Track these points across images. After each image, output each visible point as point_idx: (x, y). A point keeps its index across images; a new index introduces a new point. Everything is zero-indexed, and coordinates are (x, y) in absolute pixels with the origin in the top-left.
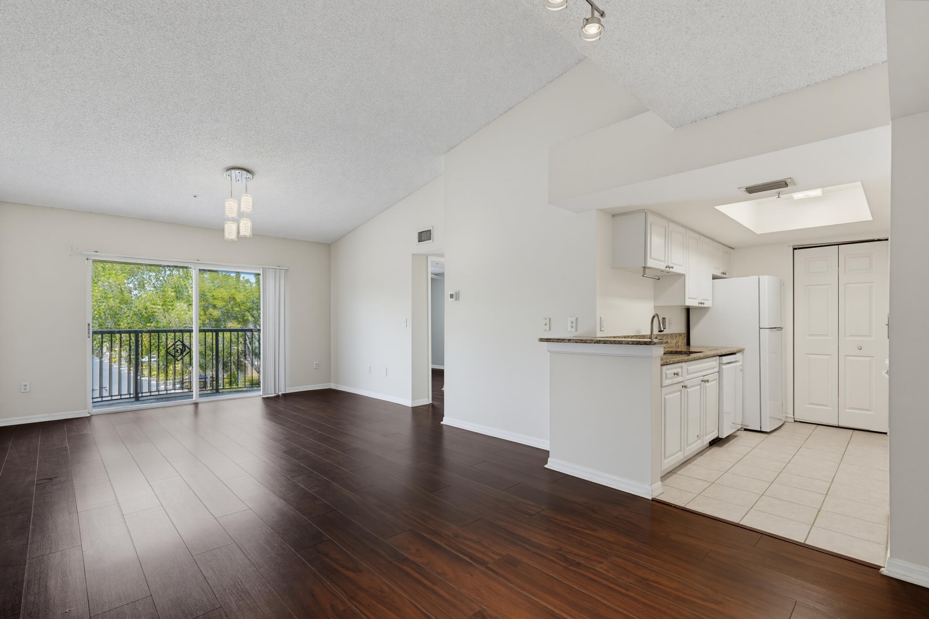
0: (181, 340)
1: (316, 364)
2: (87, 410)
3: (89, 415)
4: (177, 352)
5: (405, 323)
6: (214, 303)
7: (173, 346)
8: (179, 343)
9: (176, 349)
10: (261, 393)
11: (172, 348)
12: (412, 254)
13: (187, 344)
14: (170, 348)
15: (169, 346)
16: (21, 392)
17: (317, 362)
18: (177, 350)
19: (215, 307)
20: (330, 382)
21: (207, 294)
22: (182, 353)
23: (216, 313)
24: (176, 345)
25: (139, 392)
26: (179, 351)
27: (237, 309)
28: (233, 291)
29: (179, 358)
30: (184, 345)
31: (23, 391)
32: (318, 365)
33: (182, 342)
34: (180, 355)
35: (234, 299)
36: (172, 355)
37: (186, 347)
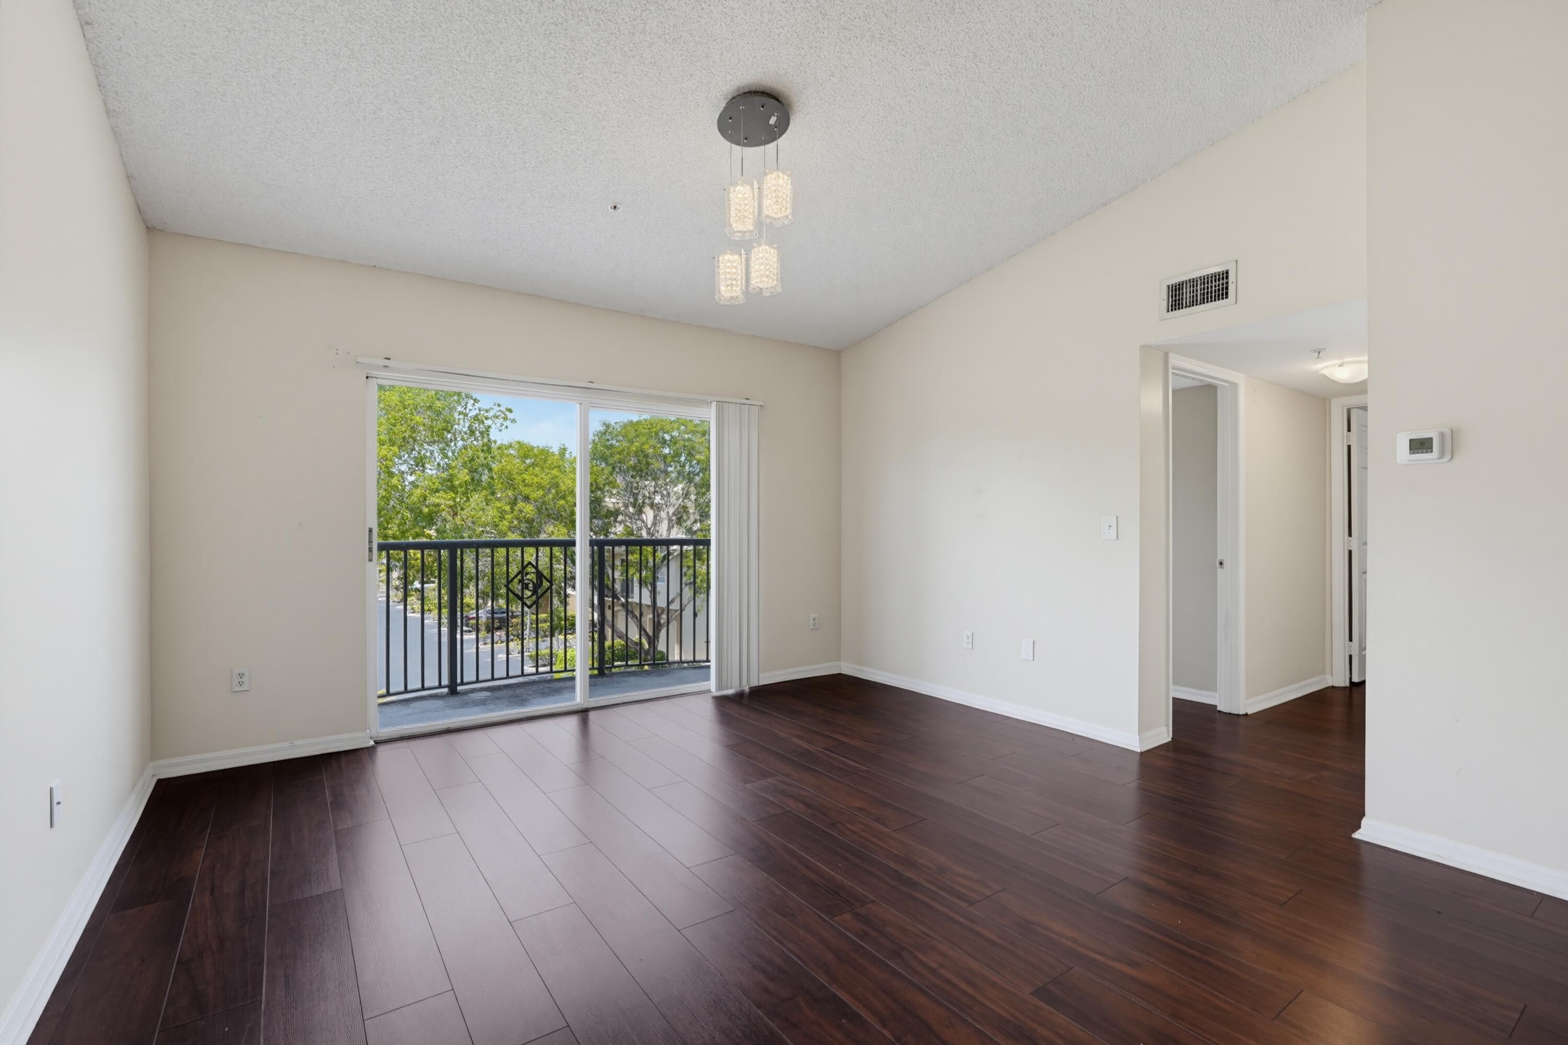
0: (534, 563)
1: (814, 619)
2: (368, 731)
3: (372, 743)
4: (527, 588)
5: (1114, 528)
6: (527, 492)
7: (519, 577)
8: (530, 569)
9: (525, 581)
10: (712, 685)
11: (516, 580)
12: (1141, 346)
13: (546, 573)
14: (513, 579)
15: (512, 576)
16: (232, 692)
17: (816, 615)
18: (527, 584)
19: (527, 499)
20: (839, 659)
21: (515, 477)
22: (535, 592)
23: (529, 509)
24: (525, 574)
25: (459, 681)
26: (531, 587)
27: (562, 502)
28: (555, 472)
29: (531, 600)
30: (539, 575)
31: (236, 688)
32: (816, 622)
33: (536, 567)
34: (533, 595)
35: (557, 485)
36: (517, 596)
37: (543, 579)
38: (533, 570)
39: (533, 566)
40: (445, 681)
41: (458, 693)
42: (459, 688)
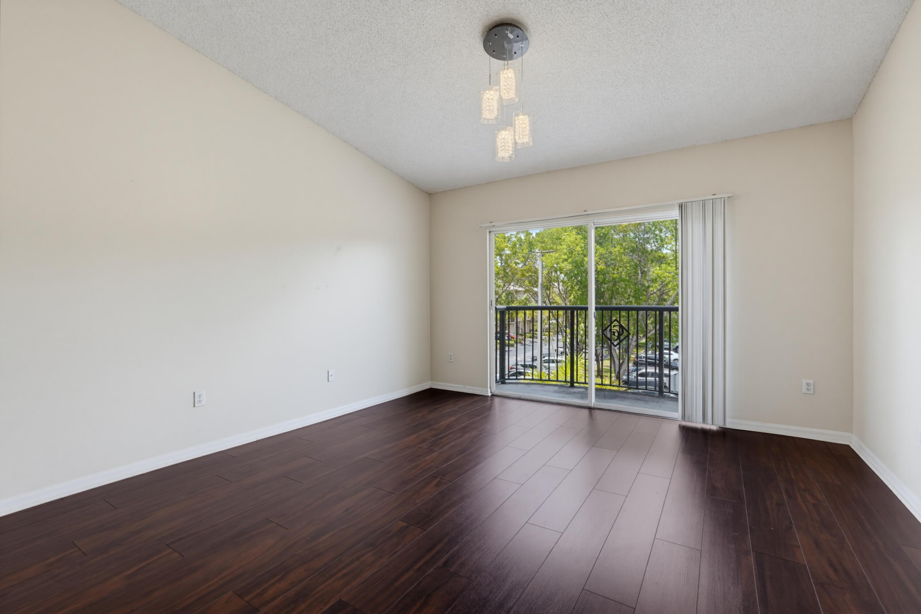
4: (614, 334)
7: (609, 327)
9: (612, 330)
11: (607, 329)
17: (810, 381)
18: (614, 332)
22: (619, 337)
24: (612, 326)
25: (575, 381)
26: (616, 334)
29: (615, 343)
30: (621, 327)
32: (810, 387)
34: (617, 340)
36: (608, 338)
37: (624, 330)
38: (618, 324)
39: (618, 321)
40: (569, 379)
41: (575, 387)
42: (575, 384)
